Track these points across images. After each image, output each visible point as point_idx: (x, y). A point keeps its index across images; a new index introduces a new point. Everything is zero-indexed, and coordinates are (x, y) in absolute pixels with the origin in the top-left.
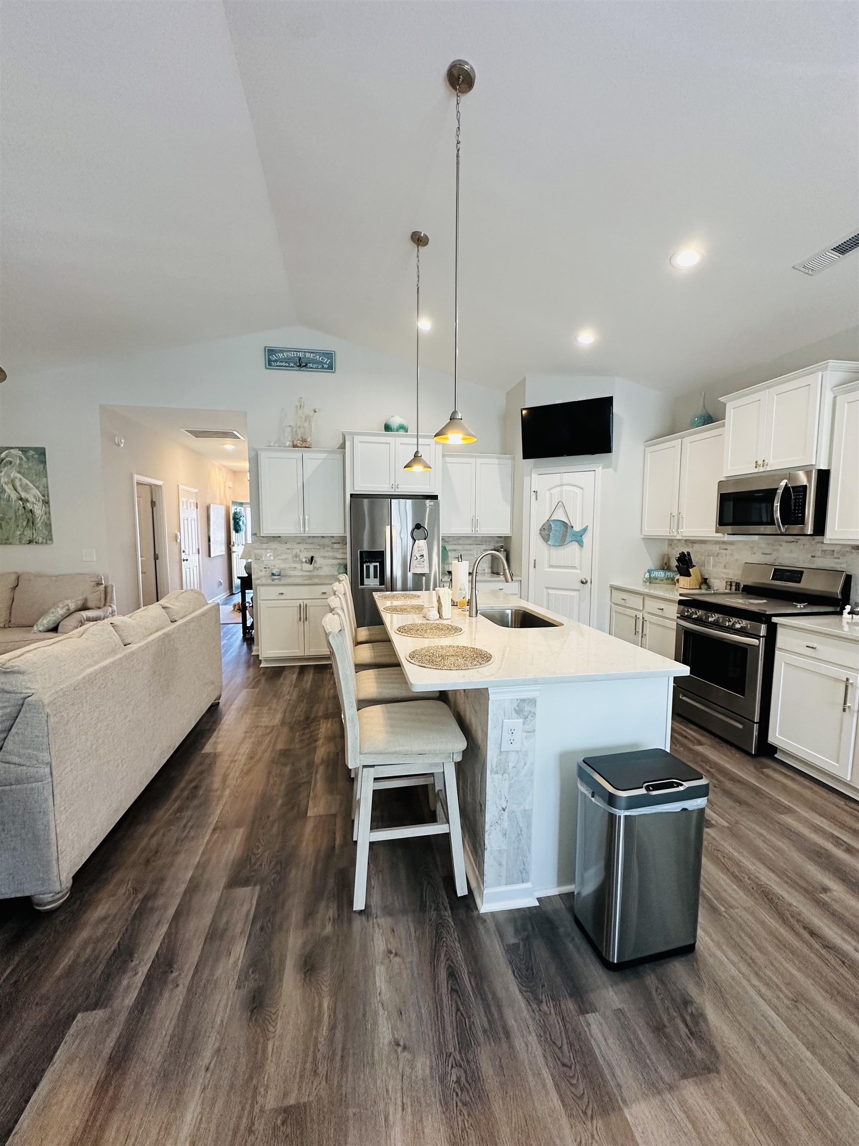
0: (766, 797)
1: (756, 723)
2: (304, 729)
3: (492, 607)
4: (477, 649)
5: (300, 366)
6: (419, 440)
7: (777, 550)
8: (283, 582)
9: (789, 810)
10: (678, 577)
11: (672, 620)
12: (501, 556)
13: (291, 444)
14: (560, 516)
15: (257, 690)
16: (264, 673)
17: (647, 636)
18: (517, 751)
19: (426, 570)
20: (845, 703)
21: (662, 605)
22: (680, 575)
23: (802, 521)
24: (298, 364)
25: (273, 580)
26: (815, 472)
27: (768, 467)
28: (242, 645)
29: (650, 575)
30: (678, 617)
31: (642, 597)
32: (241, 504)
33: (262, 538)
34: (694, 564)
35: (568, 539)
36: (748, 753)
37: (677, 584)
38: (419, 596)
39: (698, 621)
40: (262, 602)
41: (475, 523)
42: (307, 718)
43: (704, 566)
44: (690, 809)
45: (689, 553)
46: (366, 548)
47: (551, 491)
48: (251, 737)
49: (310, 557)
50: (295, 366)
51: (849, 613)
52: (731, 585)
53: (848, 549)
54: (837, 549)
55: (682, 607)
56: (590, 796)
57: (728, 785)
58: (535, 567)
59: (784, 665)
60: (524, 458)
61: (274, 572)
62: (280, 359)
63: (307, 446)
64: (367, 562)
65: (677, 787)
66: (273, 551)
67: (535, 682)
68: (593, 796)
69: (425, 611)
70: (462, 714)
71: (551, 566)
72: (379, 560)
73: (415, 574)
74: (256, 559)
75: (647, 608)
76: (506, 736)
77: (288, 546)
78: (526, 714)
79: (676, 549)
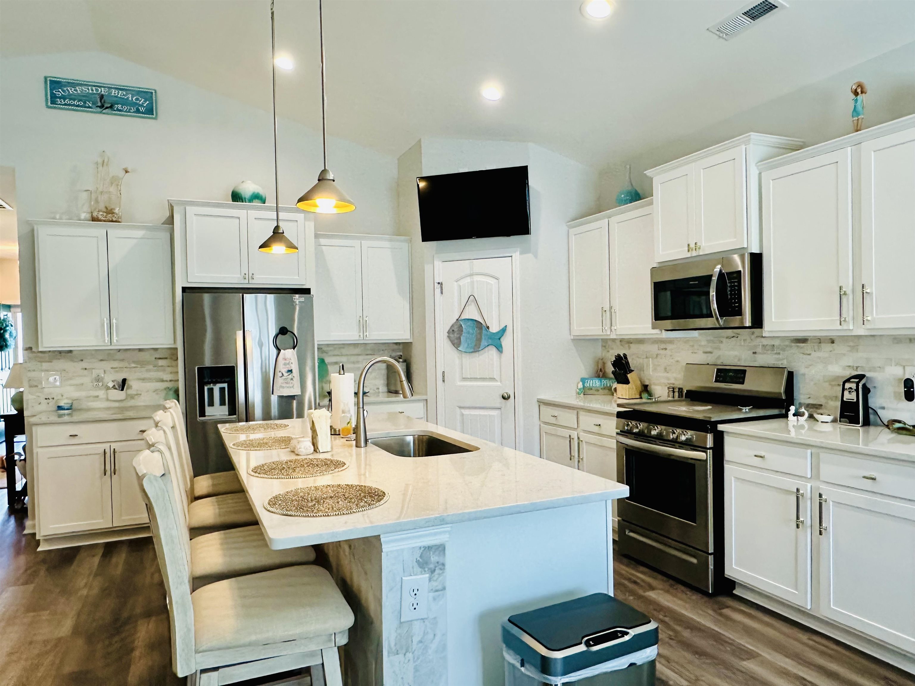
0: (726, 642)
1: (711, 554)
2: (112, 636)
3: (389, 433)
4: (365, 487)
5: (102, 107)
6: (280, 213)
7: (719, 348)
8: (75, 418)
9: (751, 655)
10: (615, 385)
11: (611, 437)
12: (400, 368)
13: (89, 216)
14: (471, 313)
15: (31, 587)
16: (44, 561)
17: (585, 459)
18: (422, 619)
19: (296, 391)
20: (798, 518)
21: (599, 420)
22: (619, 382)
23: (739, 312)
24: (99, 104)
25: (60, 416)
26: (748, 256)
27: (701, 250)
28: (8, 521)
29: (583, 385)
30: (617, 434)
31: (575, 412)
32: (8, 307)
33: (40, 355)
34: (632, 368)
35: (484, 343)
36: (704, 593)
37: (615, 394)
38: (286, 426)
39: (641, 436)
40: (40, 450)
41: (363, 325)
42: (116, 620)
43: (643, 371)
44: (639, 663)
45: (625, 355)
46: (208, 362)
47: (458, 282)
48: (20, 659)
49: (120, 381)
50: (94, 106)
51: (794, 415)
52: (674, 392)
53: (787, 343)
54: (777, 343)
55: (623, 420)
56: (518, 665)
57: (686, 634)
58: (444, 381)
59: (735, 481)
60: (424, 240)
61: (62, 404)
62: (70, 95)
63: (114, 219)
64: (209, 383)
65: (623, 636)
66: (59, 373)
67: (442, 521)
68: (522, 665)
69: (293, 443)
70: (348, 580)
71: (464, 379)
72: (227, 380)
73: (281, 397)
74: (31, 386)
75: (582, 426)
76: (408, 600)
77: (84, 365)
78: (432, 566)
79: (611, 351)
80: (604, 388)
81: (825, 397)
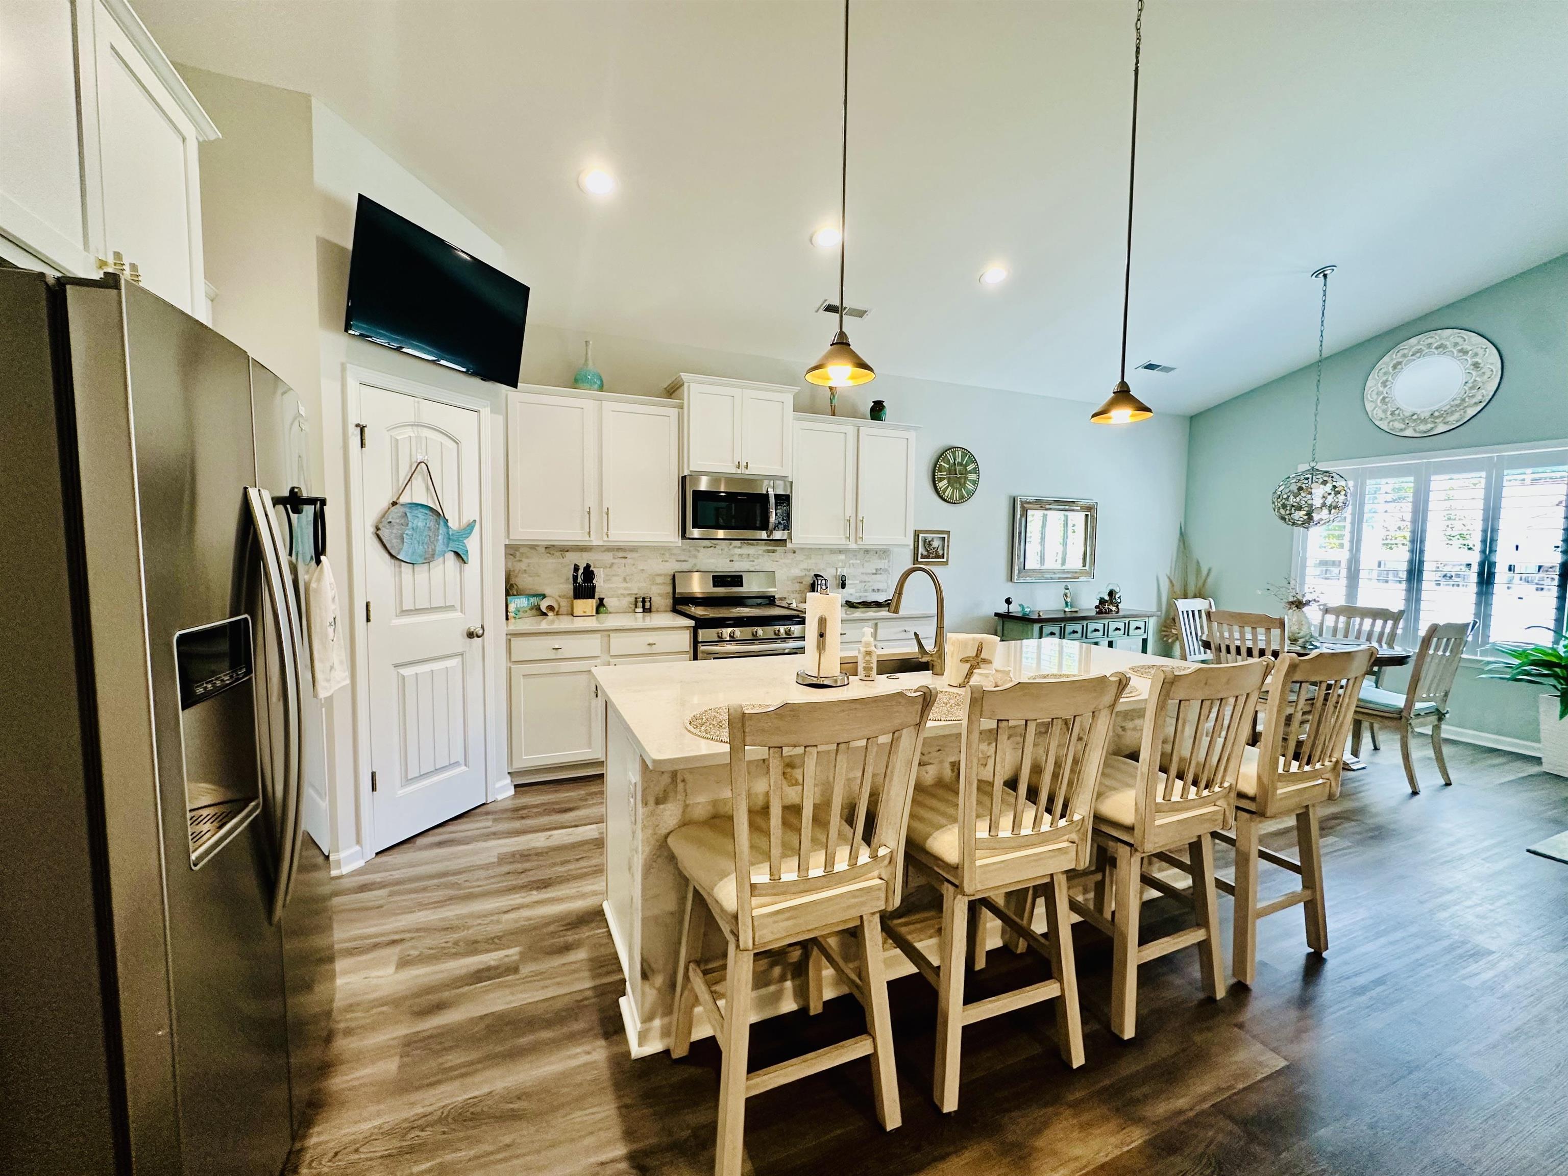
21: (653, 638)
23: (787, 528)
27: (748, 469)
35: (438, 548)
47: (391, 433)
58: (368, 619)
71: (404, 612)
80: (531, 609)
81: (788, 592)
